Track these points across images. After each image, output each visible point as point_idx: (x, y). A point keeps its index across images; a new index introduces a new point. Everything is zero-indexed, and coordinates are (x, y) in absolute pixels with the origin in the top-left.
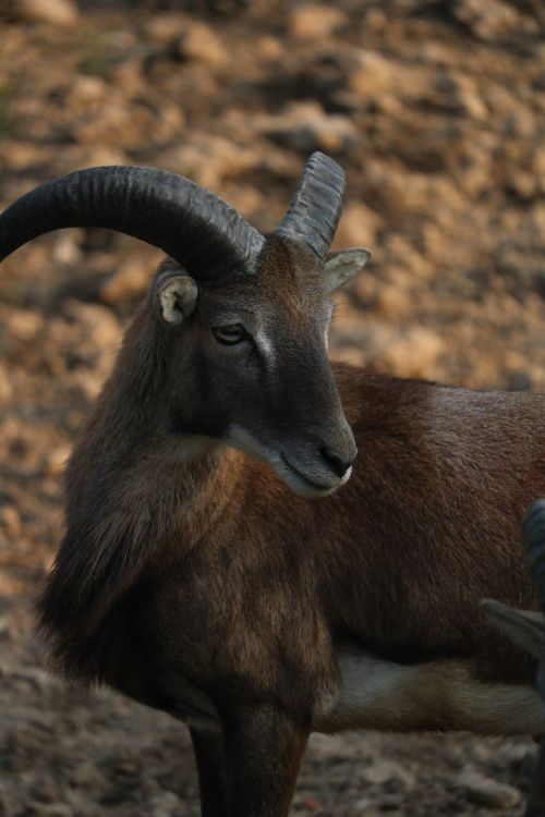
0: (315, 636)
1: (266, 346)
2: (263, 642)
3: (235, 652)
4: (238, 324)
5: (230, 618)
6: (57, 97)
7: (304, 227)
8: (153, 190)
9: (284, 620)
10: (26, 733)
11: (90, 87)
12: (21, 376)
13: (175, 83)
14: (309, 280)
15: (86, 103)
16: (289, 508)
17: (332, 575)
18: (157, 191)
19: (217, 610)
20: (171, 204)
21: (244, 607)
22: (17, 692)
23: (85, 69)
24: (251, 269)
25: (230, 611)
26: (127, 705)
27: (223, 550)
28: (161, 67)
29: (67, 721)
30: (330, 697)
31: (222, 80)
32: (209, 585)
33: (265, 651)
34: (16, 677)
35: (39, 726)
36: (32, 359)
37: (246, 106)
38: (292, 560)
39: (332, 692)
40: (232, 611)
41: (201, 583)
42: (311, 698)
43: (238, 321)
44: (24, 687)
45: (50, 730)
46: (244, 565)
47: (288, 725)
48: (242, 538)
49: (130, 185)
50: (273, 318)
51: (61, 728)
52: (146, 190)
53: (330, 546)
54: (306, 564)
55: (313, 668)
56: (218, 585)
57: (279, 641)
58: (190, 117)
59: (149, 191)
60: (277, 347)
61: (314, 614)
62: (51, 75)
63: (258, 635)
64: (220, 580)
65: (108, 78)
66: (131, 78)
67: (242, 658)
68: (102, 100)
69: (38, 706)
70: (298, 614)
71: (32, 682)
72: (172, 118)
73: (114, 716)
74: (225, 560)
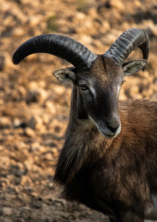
0: (145, 189)
1: (93, 91)
2: (128, 191)
3: (119, 194)
4: (85, 84)
5: (116, 183)
6: (70, 19)
7: (113, 53)
8: (57, 42)
9: (135, 184)
10: (59, 219)
11: (80, 16)
12: (59, 106)
13: (107, 14)
14: (111, 70)
15: (80, 21)
16: (137, 148)
17: (152, 171)
18: (58, 42)
19: (112, 180)
20: (62, 46)
21: (121, 179)
22: (57, 206)
23: (79, 10)
24: (89, 66)
25: (116, 180)
26: (91, 210)
27: (113, 160)
28: (104, 10)
29: (72, 215)
30: (150, 209)
31: (122, 14)
32: (109, 171)
33: (129, 194)
34: (56, 202)
35: (64, 217)
36: (62, 101)
37: (130, 22)
38: (138, 164)
39: (151, 207)
40: (117, 180)
41: (106, 171)
42: (143, 209)
43: (84, 83)
44: (59, 205)
45: (67, 219)
46: (121, 165)
47: (137, 217)
48: (120, 157)
49: (50, 40)
50: (95, 82)
51: (70, 218)
52: (55, 42)
53: (151, 161)
54: (143, 166)
55: (145, 199)
56: (112, 171)
57: (133, 190)
58: (112, 25)
59: (56, 42)
60: (96, 91)
61: (145, 182)
62: (69, 12)
63: (126, 188)
64: (113, 170)
65: (86, 13)
66: (93, 13)
67: (121, 196)
68: (84, 20)
69: (63, 211)
70: (139, 182)
71: (61, 203)
72: (106, 25)
73: (87, 214)
74: (114, 163)
